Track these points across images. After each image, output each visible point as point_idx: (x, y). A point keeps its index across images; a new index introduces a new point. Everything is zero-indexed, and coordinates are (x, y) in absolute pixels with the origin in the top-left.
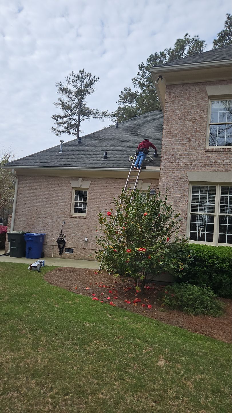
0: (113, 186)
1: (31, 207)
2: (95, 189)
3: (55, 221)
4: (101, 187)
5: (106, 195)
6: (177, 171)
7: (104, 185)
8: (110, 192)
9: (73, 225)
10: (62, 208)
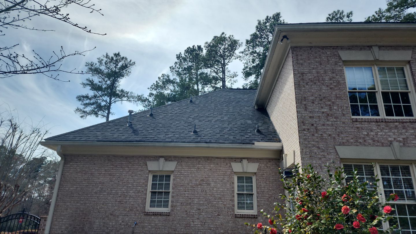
0: (208, 168)
1: (82, 202)
2: (183, 172)
3: (121, 221)
4: (192, 169)
5: (199, 180)
6: (322, 146)
7: (196, 166)
8: (204, 176)
9: (150, 227)
10: (133, 201)
